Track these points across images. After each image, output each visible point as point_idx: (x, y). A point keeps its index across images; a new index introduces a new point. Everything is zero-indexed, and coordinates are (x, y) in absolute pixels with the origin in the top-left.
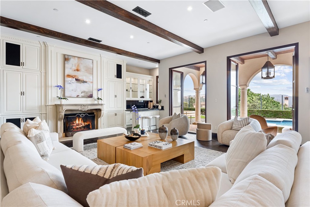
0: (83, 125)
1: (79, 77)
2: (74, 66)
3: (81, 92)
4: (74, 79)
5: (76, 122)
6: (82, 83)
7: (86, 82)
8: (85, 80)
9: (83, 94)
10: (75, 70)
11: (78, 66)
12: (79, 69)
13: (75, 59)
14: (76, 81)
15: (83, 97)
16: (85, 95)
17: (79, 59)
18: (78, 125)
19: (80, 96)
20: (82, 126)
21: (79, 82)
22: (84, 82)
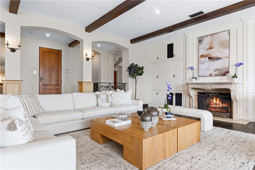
0: (221, 106)
1: (212, 55)
2: (207, 45)
3: (214, 71)
4: (207, 58)
5: (213, 101)
6: (215, 61)
7: (220, 58)
8: (219, 57)
9: (216, 73)
10: (208, 48)
11: (211, 43)
12: (212, 46)
13: (208, 38)
14: (209, 60)
15: (216, 75)
16: (219, 73)
17: (212, 36)
18: (216, 104)
19: (213, 75)
20: (219, 106)
21: (212, 60)
22: (218, 59)
